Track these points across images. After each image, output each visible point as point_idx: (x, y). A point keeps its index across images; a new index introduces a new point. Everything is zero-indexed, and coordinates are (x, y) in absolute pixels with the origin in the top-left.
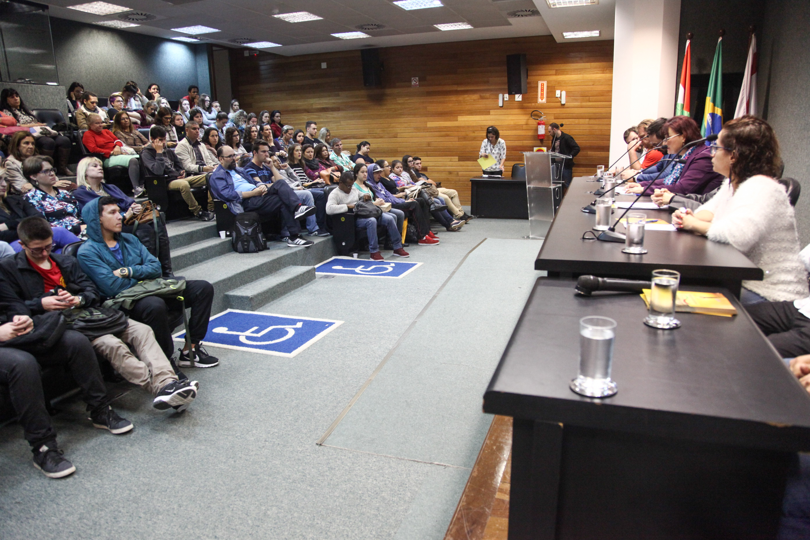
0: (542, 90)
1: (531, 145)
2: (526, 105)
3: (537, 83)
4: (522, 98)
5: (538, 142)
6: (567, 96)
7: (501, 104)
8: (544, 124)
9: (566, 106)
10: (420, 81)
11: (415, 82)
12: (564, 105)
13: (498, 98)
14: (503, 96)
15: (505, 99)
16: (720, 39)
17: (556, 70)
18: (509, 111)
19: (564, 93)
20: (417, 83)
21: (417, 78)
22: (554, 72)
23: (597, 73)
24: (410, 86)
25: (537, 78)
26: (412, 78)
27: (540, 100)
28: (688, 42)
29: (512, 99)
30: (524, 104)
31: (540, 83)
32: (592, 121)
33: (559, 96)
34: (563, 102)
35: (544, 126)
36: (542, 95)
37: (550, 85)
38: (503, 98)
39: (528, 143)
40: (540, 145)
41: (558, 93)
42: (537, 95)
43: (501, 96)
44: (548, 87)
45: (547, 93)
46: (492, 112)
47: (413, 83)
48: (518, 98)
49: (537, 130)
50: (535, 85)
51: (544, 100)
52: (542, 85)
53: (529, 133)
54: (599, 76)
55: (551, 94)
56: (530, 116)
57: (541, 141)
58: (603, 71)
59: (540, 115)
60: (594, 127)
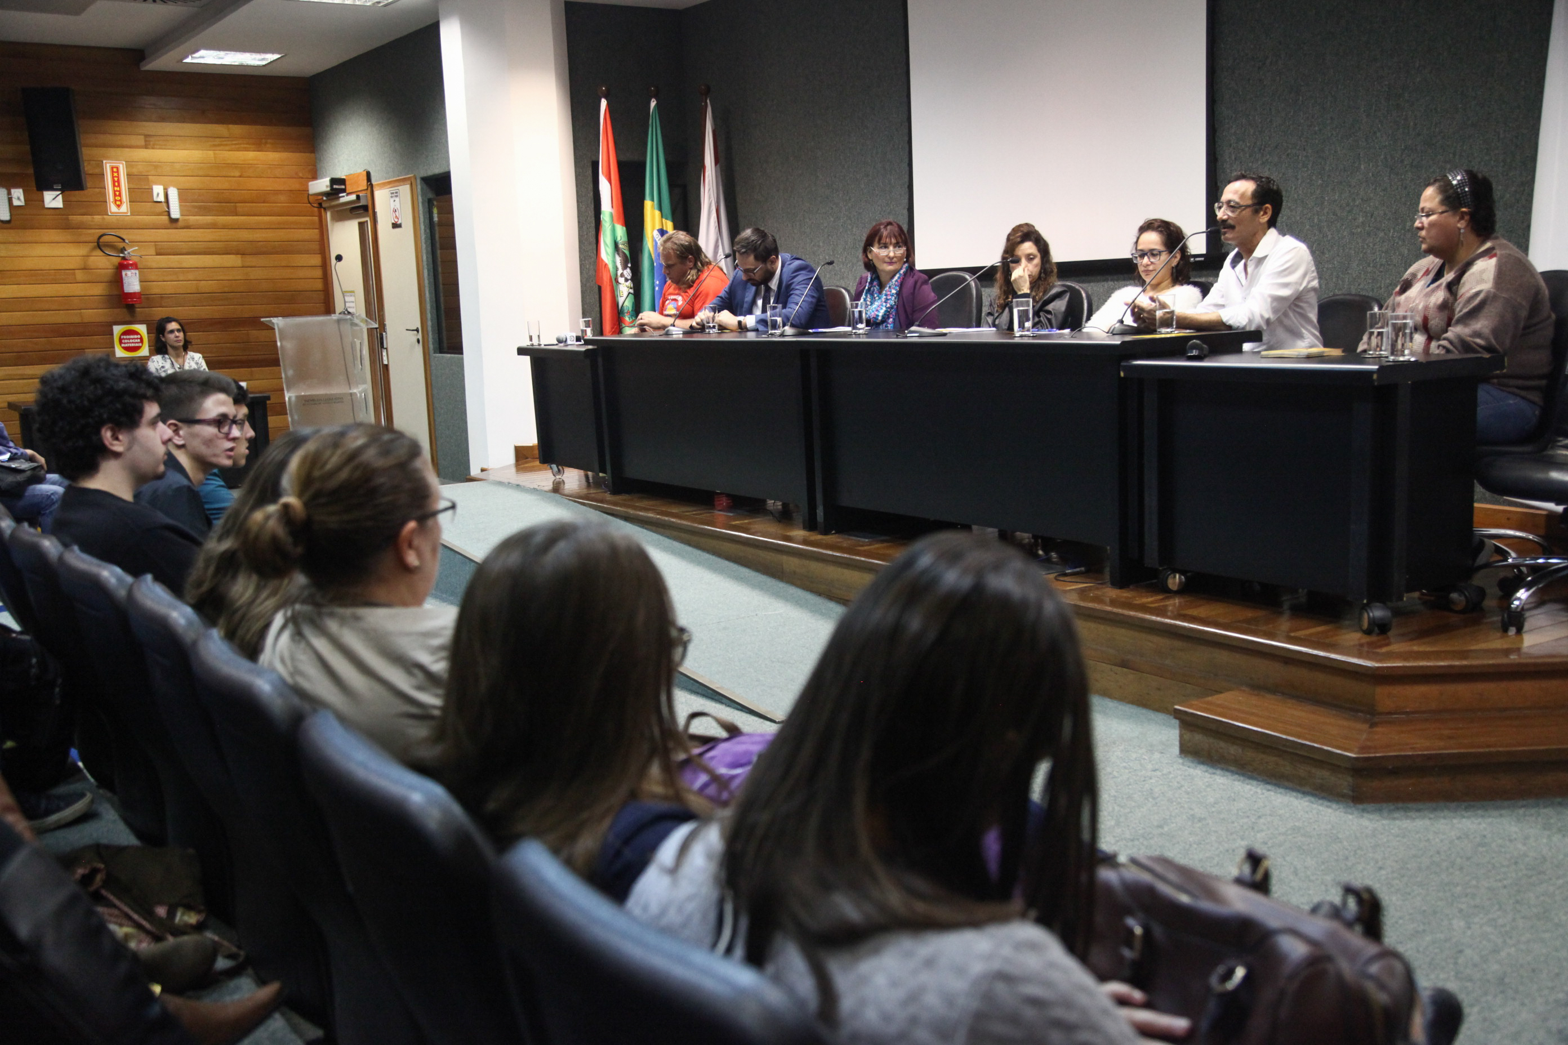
0: (116, 183)
1: (102, 319)
2: (76, 219)
3: (100, 165)
4: (64, 201)
5: (121, 313)
6: (182, 199)
7: (5, 215)
8: (135, 266)
9: (180, 224)
12: (176, 220)
14: (9, 193)
15: (16, 203)
16: (653, 103)
17: (146, 136)
18: (30, 235)
19: (173, 194)
22: (140, 140)
23: (246, 150)
25: (102, 151)
27: (113, 208)
28: (604, 103)
29: (34, 200)
30: (71, 217)
31: (107, 166)
32: (251, 260)
33: (162, 198)
34: (175, 213)
35: (137, 272)
36: (117, 194)
37: (135, 171)
38: (10, 200)
39: (94, 315)
40: (128, 318)
41: (158, 191)
42: (104, 194)
44: (130, 176)
45: (131, 190)
48: (53, 199)
49: (117, 281)
50: (97, 171)
51: (124, 208)
52: (115, 170)
53: (99, 290)
54: (251, 156)
55: (140, 194)
56: (94, 249)
57: (131, 308)
58: (259, 146)
59: (121, 245)
60: (256, 274)
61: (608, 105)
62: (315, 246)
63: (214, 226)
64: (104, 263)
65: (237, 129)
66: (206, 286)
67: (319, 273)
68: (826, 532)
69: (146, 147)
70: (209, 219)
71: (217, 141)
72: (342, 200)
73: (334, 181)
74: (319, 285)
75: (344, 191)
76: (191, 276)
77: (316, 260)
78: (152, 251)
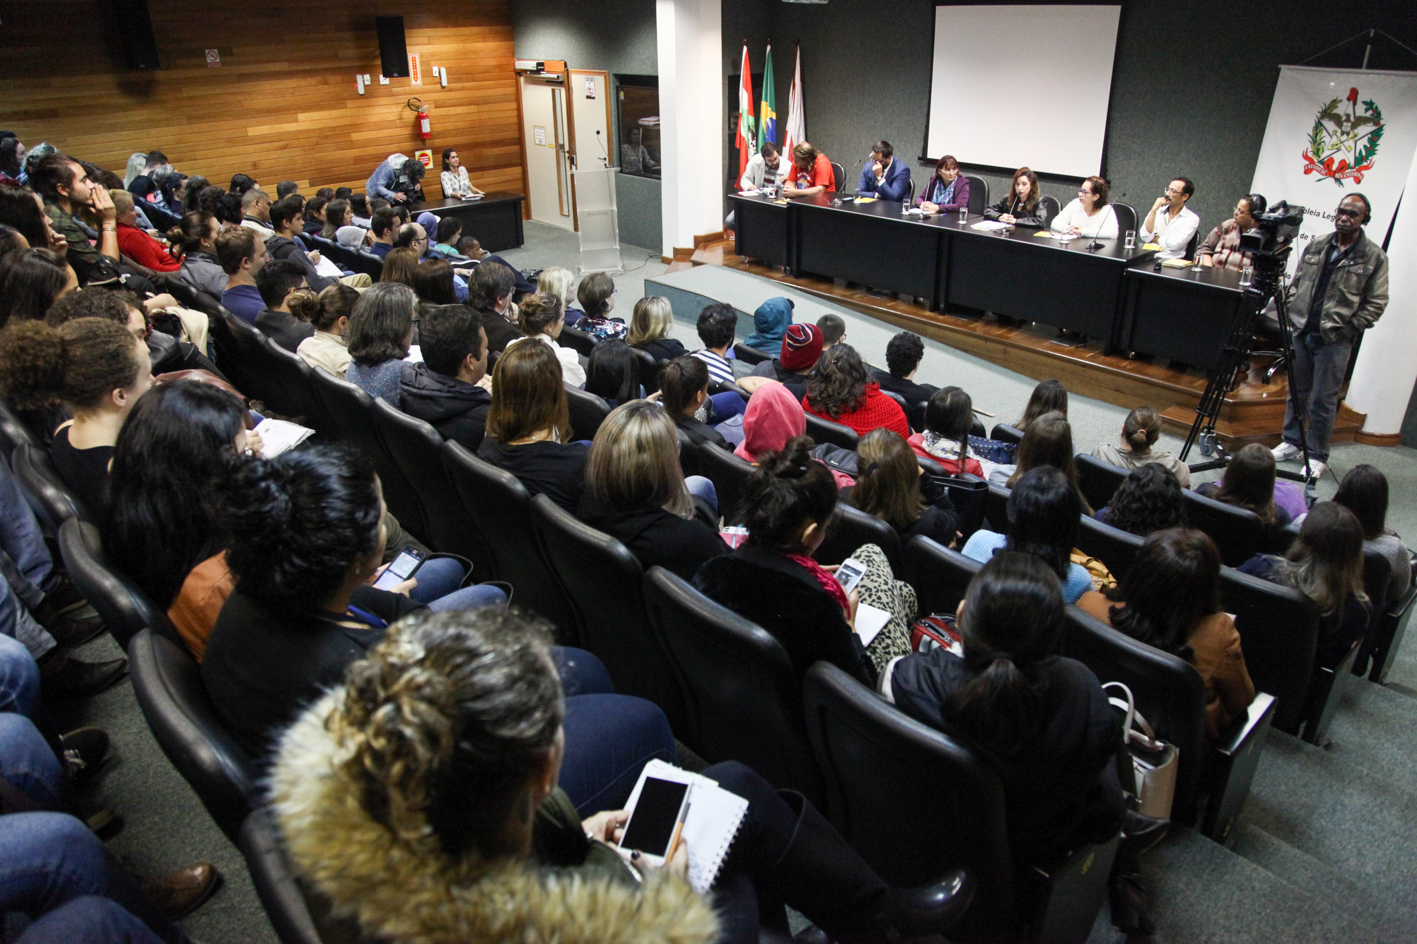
0: (415, 67)
1: (411, 148)
2: (395, 90)
4: (389, 80)
5: (419, 144)
6: (447, 74)
7: (361, 91)
8: (426, 116)
9: (447, 89)
10: (221, 55)
11: (212, 57)
12: (445, 87)
13: (355, 82)
14: (363, 78)
15: (367, 83)
16: (769, 48)
17: (430, 37)
18: (373, 101)
19: (443, 71)
20: (218, 60)
21: (216, 51)
22: (425, 40)
23: (479, 42)
24: (205, 65)
26: (207, 51)
27: (413, 82)
28: (745, 49)
29: (375, 81)
30: (392, 89)
31: (410, 57)
32: (482, 108)
33: (437, 75)
34: (445, 83)
35: (427, 120)
36: (415, 73)
37: (423, 58)
38: (364, 82)
39: (406, 146)
40: (422, 147)
41: (435, 69)
43: (359, 78)
44: (421, 62)
45: (422, 71)
46: (350, 103)
47: (209, 59)
48: (383, 79)
49: (418, 126)
51: (419, 82)
52: (414, 59)
53: (407, 131)
54: (481, 45)
55: (427, 73)
56: (404, 107)
57: (423, 141)
58: (484, 38)
59: (418, 104)
60: (485, 116)
61: (748, 50)
62: (513, 97)
63: (463, 89)
64: (410, 115)
65: (475, 30)
66: (460, 125)
67: (515, 113)
68: (942, 314)
69: (428, 44)
70: (460, 85)
71: (464, 38)
72: (542, 76)
73: (539, 64)
74: (515, 120)
75: (543, 70)
76: (452, 120)
77: (514, 105)
78: (433, 106)
